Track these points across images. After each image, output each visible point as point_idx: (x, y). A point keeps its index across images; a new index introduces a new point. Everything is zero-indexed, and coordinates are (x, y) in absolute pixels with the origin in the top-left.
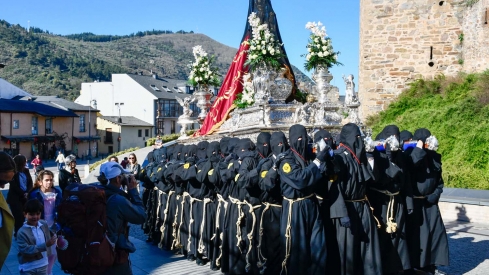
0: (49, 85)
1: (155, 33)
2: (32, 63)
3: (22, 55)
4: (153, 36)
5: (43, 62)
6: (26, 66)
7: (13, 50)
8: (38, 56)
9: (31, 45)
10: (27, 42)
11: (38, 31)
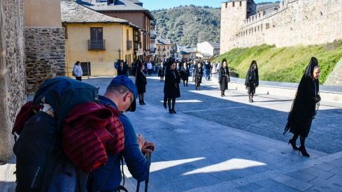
0: (209, 33)
1: (263, 3)
2: (203, 23)
3: (199, 20)
4: (262, 6)
5: (207, 23)
6: (200, 24)
7: (196, 18)
8: (205, 20)
9: (203, 15)
10: (201, 14)
11: (207, 7)
